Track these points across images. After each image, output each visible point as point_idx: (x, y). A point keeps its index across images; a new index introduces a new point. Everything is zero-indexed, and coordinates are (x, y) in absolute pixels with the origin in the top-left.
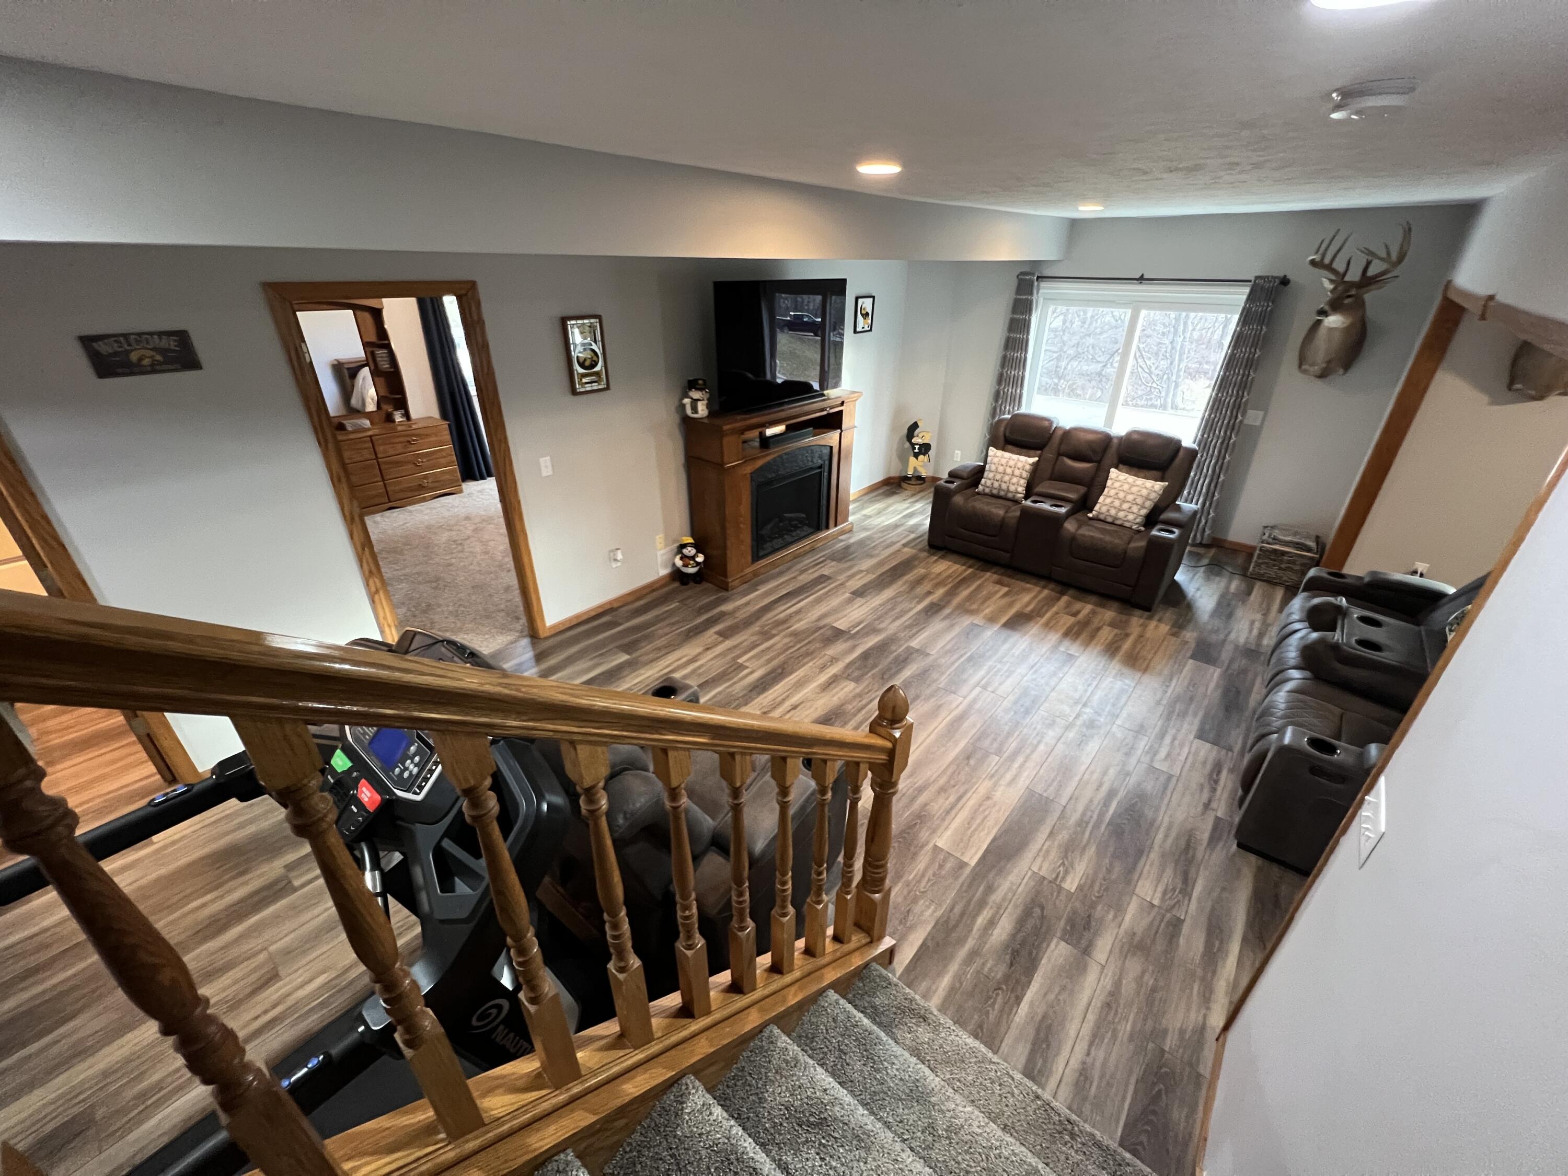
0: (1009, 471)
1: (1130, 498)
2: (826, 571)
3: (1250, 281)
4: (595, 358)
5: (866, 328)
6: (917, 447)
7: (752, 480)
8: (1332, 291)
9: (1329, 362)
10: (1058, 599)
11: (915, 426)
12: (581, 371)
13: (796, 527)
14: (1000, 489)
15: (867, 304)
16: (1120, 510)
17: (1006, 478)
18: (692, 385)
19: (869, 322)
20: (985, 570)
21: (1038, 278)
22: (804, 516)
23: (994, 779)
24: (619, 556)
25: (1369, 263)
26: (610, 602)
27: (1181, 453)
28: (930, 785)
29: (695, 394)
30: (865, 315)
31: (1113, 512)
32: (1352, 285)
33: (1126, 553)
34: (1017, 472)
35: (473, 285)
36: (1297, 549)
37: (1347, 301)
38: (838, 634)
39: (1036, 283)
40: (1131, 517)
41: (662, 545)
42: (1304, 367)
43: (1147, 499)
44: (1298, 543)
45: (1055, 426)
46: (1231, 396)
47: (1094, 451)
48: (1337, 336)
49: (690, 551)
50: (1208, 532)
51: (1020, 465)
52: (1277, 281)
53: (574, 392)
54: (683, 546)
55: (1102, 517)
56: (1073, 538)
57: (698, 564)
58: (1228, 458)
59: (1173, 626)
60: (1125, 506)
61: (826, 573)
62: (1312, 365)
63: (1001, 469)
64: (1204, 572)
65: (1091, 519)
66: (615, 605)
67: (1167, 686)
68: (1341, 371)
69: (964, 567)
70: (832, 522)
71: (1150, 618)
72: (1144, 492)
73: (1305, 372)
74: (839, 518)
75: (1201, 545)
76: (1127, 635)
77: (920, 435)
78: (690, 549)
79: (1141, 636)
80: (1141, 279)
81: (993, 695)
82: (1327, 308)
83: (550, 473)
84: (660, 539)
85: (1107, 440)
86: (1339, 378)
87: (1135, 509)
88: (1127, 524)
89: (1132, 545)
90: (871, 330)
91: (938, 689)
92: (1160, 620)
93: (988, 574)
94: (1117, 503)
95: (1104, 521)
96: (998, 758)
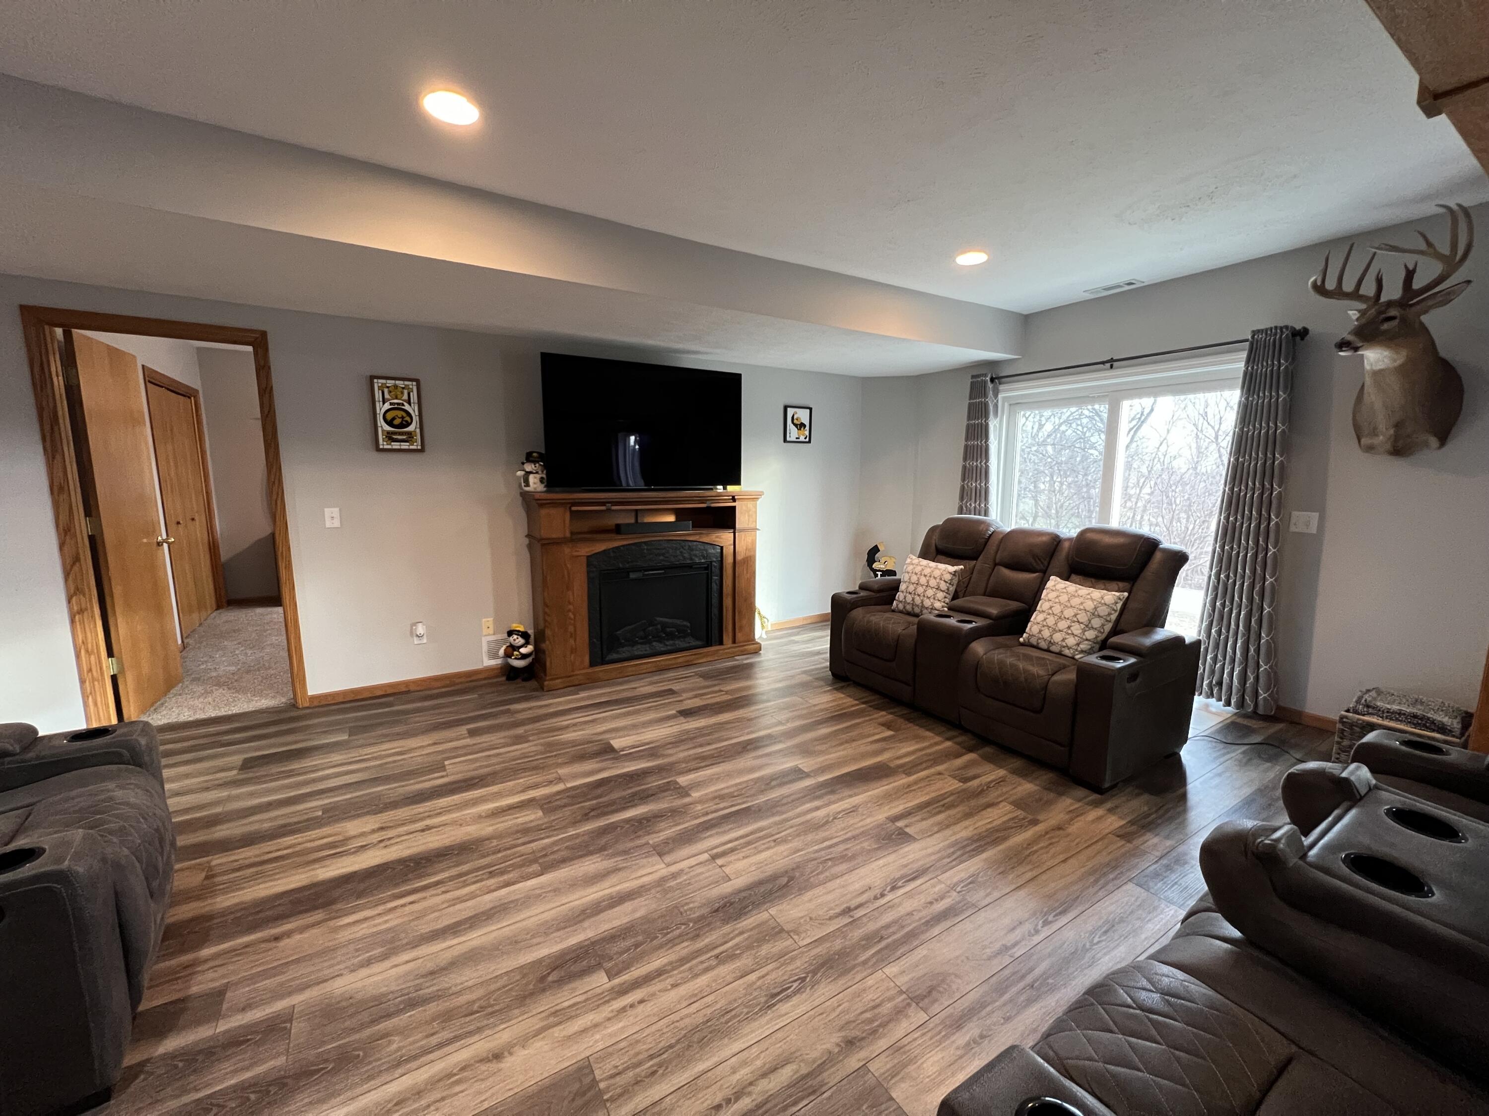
0: (923, 580)
1: (1069, 613)
2: (676, 687)
3: (1246, 340)
4: (408, 419)
5: (802, 439)
6: (879, 573)
7: (589, 564)
8: (1357, 320)
9: (1398, 426)
10: (958, 756)
11: (875, 550)
12: (388, 428)
13: (671, 636)
14: (913, 604)
15: (803, 416)
16: (1055, 631)
17: (920, 590)
18: (529, 458)
19: (807, 433)
20: (879, 708)
21: (992, 380)
22: (689, 624)
23: (551, 1019)
24: (421, 629)
25: (1410, 275)
26: (406, 683)
27: (1158, 556)
28: (439, 997)
29: (529, 467)
30: (800, 426)
31: (1046, 633)
32: (1390, 304)
33: (1046, 687)
34: (933, 583)
35: (264, 334)
36: (1416, 725)
37: (1386, 326)
38: (607, 751)
39: (990, 385)
40: (1071, 641)
41: (491, 631)
42: (1363, 441)
43: (1094, 614)
44: (1415, 716)
45: (992, 529)
46: (1253, 489)
47: (1035, 556)
48: (1394, 384)
49: (519, 641)
50: (1262, 695)
51: (937, 573)
52: (1286, 332)
53: (378, 450)
54: (510, 633)
55: (1033, 641)
56: (977, 665)
57: (524, 657)
58: (1269, 580)
59: (1132, 823)
60: (1063, 625)
61: (674, 688)
62: (1374, 433)
63: (914, 578)
64: (1244, 753)
65: (1022, 644)
66: (412, 688)
67: (1046, 923)
68: (1434, 441)
69: (857, 702)
70: (727, 639)
71: (1096, 804)
72: (1090, 605)
73: (1370, 449)
74: (739, 635)
75: (1255, 715)
76: (1035, 822)
77: (883, 560)
78: (515, 637)
79: (1059, 828)
80: (1111, 363)
81: (719, 870)
82: (1350, 338)
83: (337, 523)
84: (488, 622)
85: (1056, 541)
86: (1432, 453)
87: (1077, 629)
88: (1066, 652)
89: (1057, 678)
90: (809, 442)
91: (648, 843)
92: (1111, 811)
93: (884, 713)
94: (1051, 621)
95: (1037, 647)
96: (606, 979)
